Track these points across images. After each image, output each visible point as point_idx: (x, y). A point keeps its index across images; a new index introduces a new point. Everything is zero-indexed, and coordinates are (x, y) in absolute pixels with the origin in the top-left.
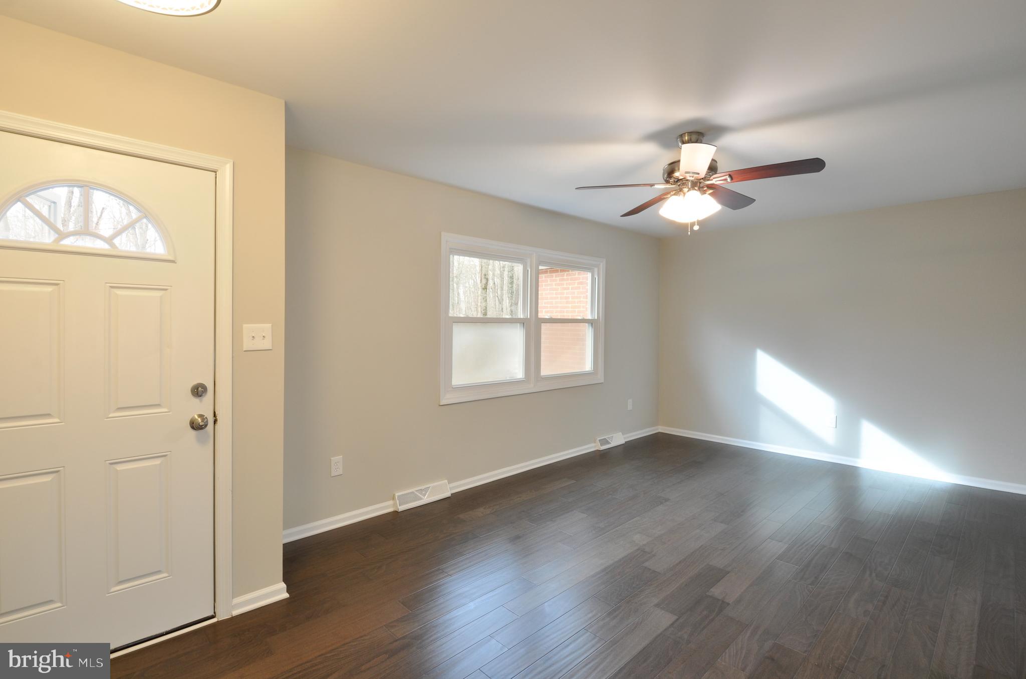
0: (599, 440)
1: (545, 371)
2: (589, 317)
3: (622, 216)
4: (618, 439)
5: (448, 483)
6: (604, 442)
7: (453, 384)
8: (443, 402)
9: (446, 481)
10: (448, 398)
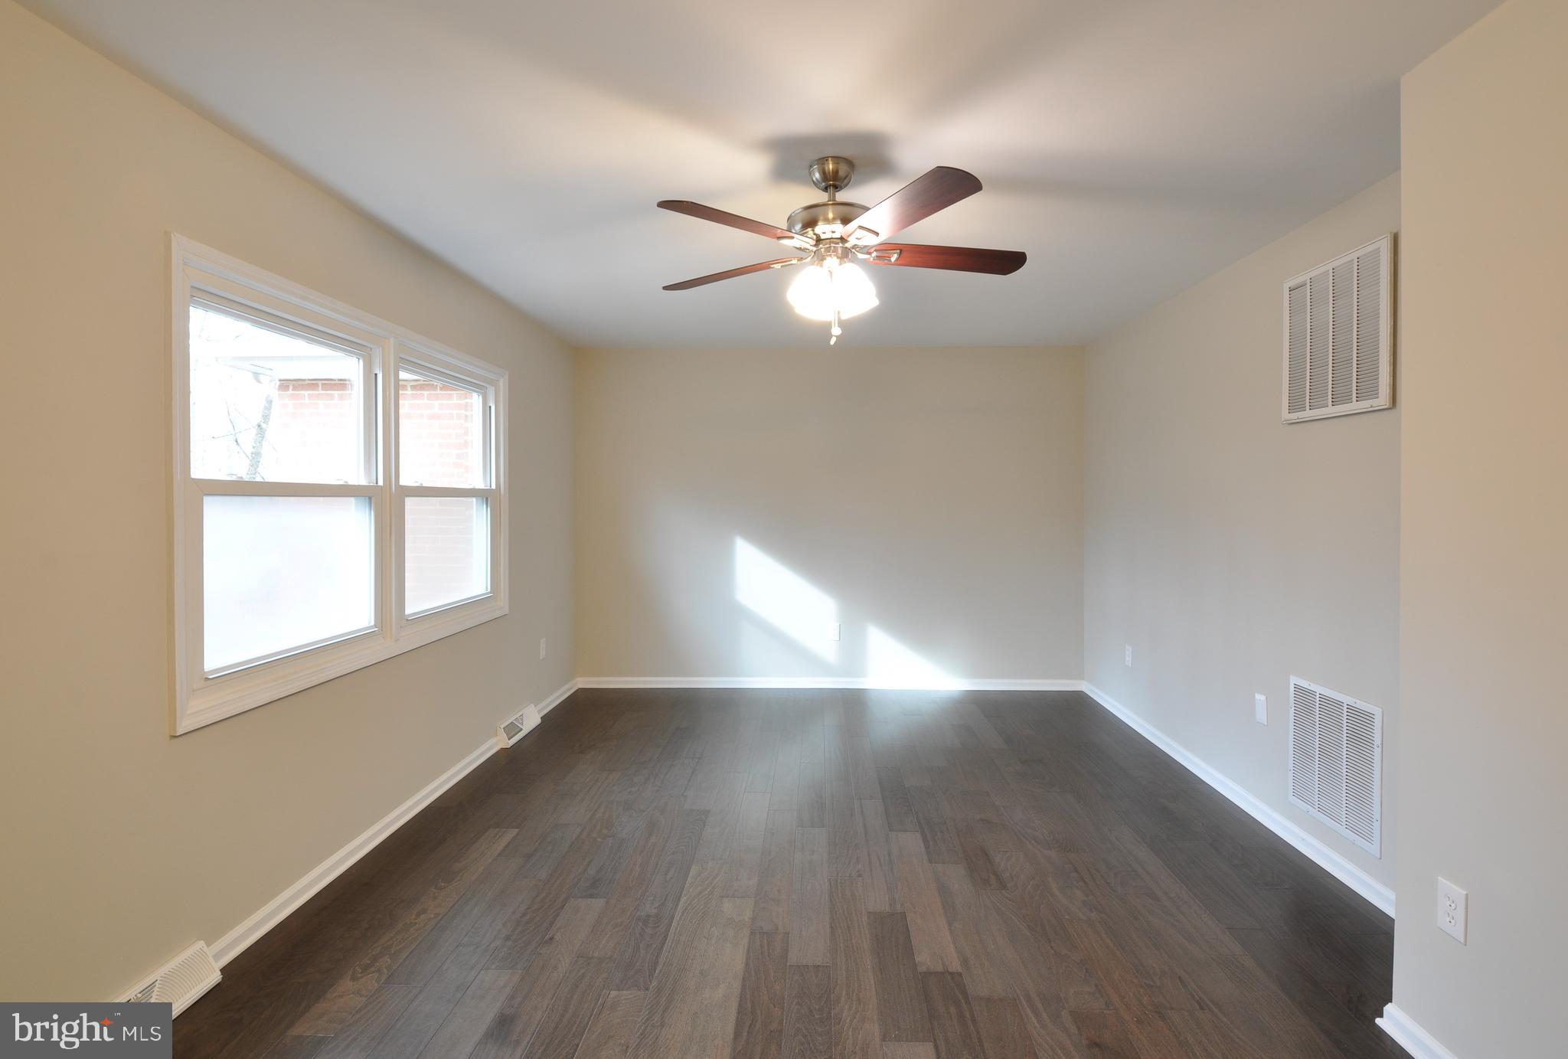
0: (504, 728)
1: (414, 606)
2: (480, 484)
3: (665, 288)
4: (531, 719)
5: (208, 946)
6: (511, 729)
7: (206, 670)
8: (184, 725)
9: (202, 943)
10: (195, 712)
